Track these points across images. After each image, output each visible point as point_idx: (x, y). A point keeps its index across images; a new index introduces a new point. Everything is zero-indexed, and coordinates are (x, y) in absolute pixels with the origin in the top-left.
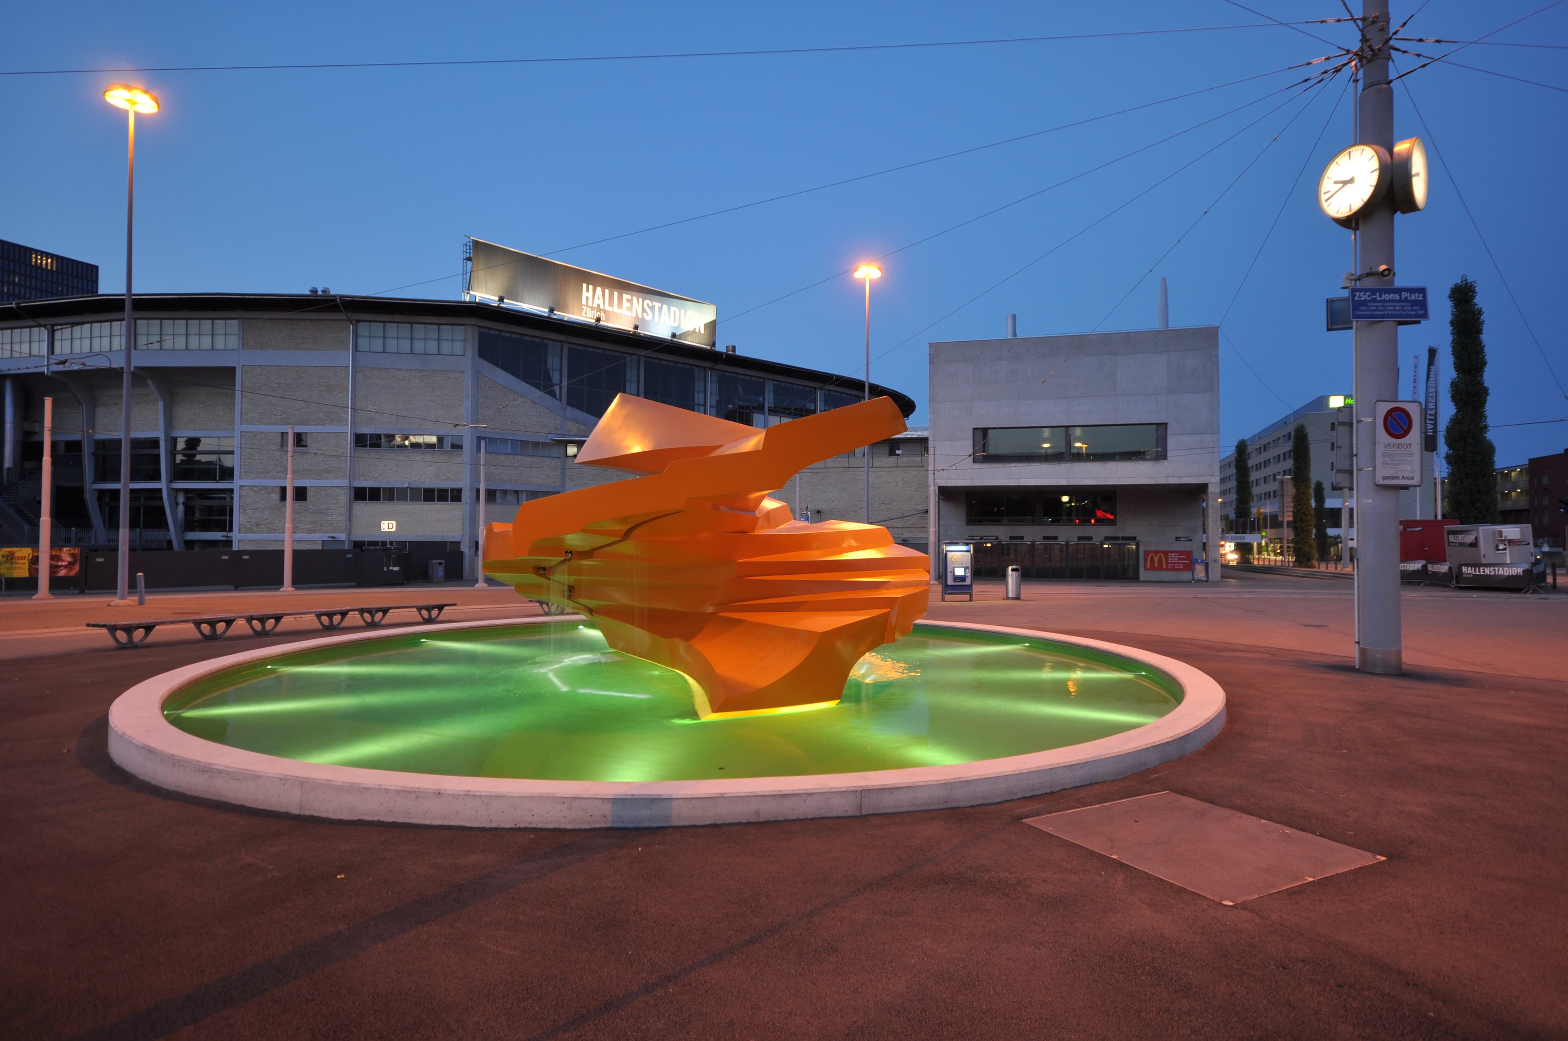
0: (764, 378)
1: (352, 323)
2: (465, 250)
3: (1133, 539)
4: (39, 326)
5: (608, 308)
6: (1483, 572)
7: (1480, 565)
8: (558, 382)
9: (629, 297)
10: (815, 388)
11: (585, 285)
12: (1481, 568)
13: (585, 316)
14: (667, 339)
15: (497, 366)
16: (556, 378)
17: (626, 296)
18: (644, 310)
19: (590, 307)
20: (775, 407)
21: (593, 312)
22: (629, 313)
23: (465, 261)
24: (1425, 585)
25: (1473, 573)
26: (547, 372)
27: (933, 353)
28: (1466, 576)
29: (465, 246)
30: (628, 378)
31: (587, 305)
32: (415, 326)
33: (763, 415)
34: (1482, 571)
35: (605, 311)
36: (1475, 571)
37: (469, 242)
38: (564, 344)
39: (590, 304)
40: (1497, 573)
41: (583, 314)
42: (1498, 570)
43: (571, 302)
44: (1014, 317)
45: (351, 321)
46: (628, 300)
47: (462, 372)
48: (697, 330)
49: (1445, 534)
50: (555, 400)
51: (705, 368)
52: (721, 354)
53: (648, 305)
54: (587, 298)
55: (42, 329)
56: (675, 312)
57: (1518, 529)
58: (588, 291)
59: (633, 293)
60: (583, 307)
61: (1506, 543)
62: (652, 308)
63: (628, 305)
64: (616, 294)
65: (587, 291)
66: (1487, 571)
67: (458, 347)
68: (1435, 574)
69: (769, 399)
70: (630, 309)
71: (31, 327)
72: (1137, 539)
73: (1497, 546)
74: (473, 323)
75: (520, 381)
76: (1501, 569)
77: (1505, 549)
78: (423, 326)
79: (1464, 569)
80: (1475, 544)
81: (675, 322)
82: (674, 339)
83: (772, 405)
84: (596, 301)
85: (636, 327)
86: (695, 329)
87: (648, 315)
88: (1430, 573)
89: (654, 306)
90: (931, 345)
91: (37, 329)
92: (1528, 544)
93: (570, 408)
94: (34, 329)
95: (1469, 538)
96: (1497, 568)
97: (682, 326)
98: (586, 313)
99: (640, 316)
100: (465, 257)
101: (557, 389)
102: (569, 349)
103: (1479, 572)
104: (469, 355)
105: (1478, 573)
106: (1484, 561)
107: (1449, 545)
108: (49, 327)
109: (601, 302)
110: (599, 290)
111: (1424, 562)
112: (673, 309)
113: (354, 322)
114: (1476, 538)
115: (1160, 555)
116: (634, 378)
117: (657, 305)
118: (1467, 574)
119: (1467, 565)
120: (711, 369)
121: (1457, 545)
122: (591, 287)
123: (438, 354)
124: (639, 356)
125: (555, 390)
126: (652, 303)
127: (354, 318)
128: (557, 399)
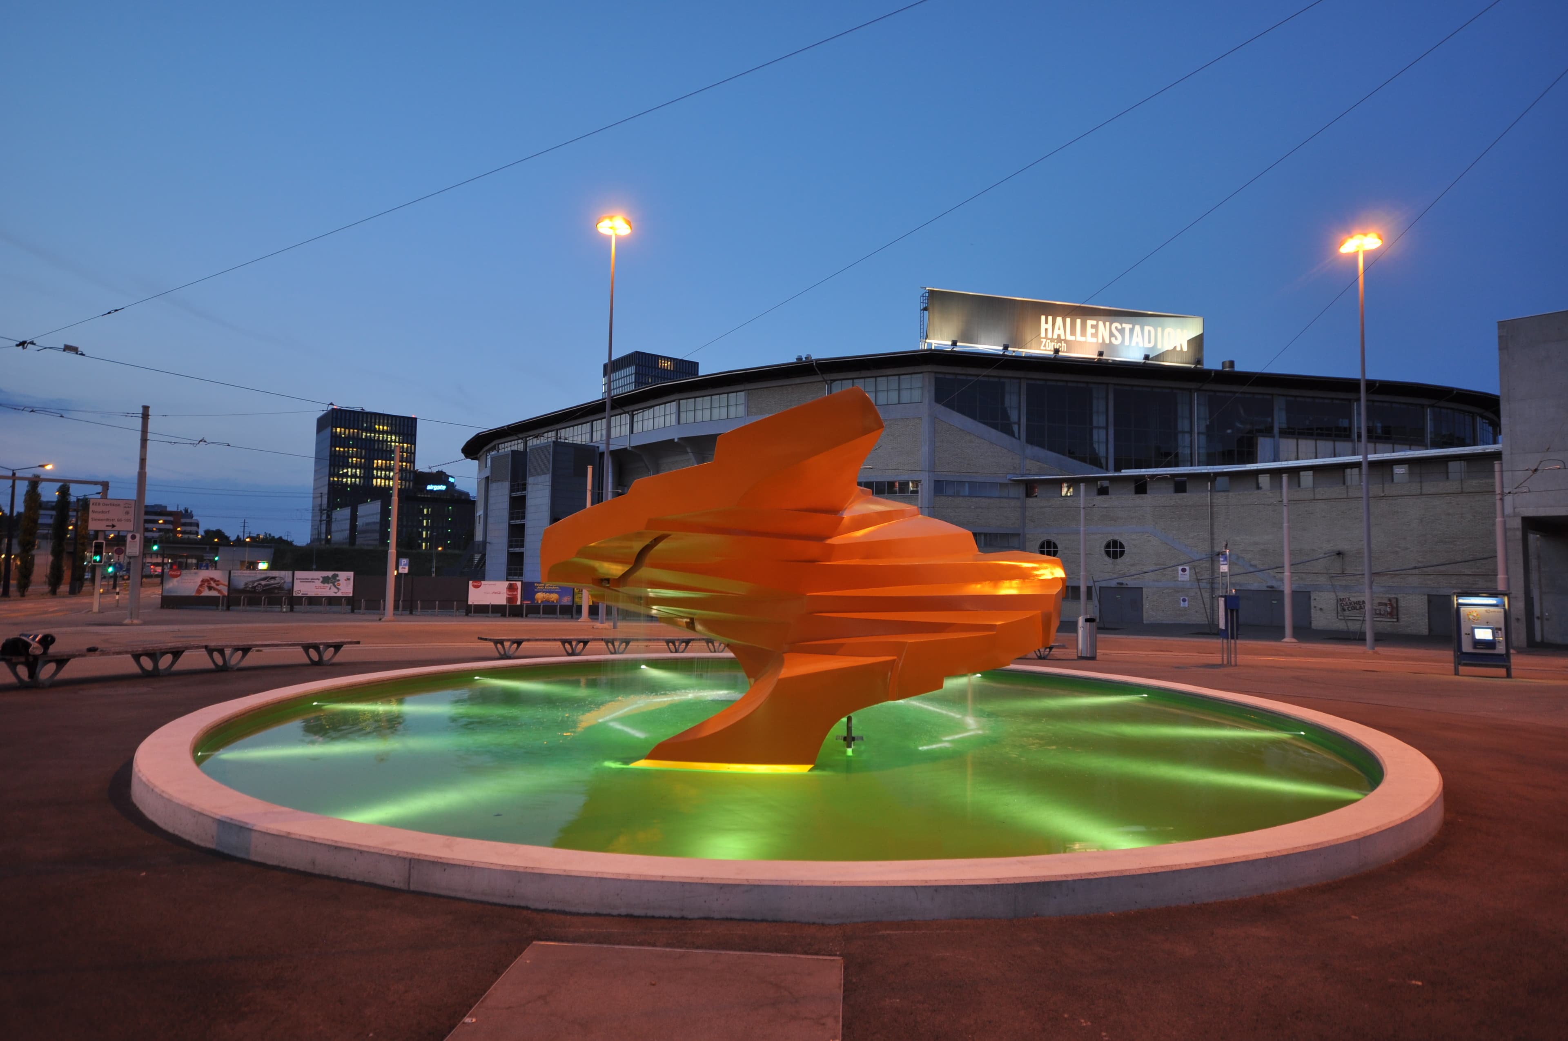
0: (1272, 395)
1: (827, 383)
4: (625, 413)
5: (1069, 337)
8: (1016, 420)
9: (1094, 322)
10: (1350, 400)
11: (1043, 318)
13: (1045, 348)
14: (1140, 363)
15: (953, 409)
16: (1014, 416)
17: (1090, 322)
18: (1111, 335)
19: (1049, 339)
20: (1289, 428)
21: (1053, 344)
22: (1094, 340)
23: (922, 312)
26: (1004, 410)
29: (922, 297)
30: (1095, 409)
31: (1046, 338)
32: (879, 379)
33: (1272, 439)
35: (1065, 341)
37: (926, 292)
38: (1022, 380)
39: (1050, 336)
41: (1042, 348)
43: (1029, 336)
45: (826, 381)
46: (1093, 326)
47: (920, 418)
48: (1178, 349)
50: (1014, 439)
51: (1190, 390)
52: (1209, 372)
53: (1116, 328)
54: (1046, 330)
55: (627, 414)
56: (1149, 332)
58: (1047, 322)
59: (1098, 317)
60: (1042, 340)
62: (1122, 331)
63: (1093, 331)
64: (1078, 321)
65: (1045, 324)
67: (917, 395)
69: (1280, 419)
70: (1095, 335)
71: (620, 414)
74: (929, 370)
75: (976, 423)
78: (885, 378)
81: (1149, 342)
82: (1147, 362)
83: (1284, 426)
84: (1057, 332)
85: (1101, 354)
86: (1175, 347)
87: (1116, 339)
89: (1124, 328)
91: (624, 415)
93: (1030, 446)
94: (622, 416)
97: (1159, 346)
99: (1107, 341)
100: (922, 308)
101: (1015, 428)
102: (1028, 385)
104: (926, 401)
108: (630, 413)
109: (1061, 332)
110: (1059, 319)
112: (1147, 328)
113: (829, 382)
116: (1103, 408)
117: (1127, 327)
120: (1198, 390)
122: (1050, 318)
123: (899, 404)
124: (1107, 384)
125: (1014, 429)
126: (1121, 325)
127: (828, 379)
128: (1016, 438)
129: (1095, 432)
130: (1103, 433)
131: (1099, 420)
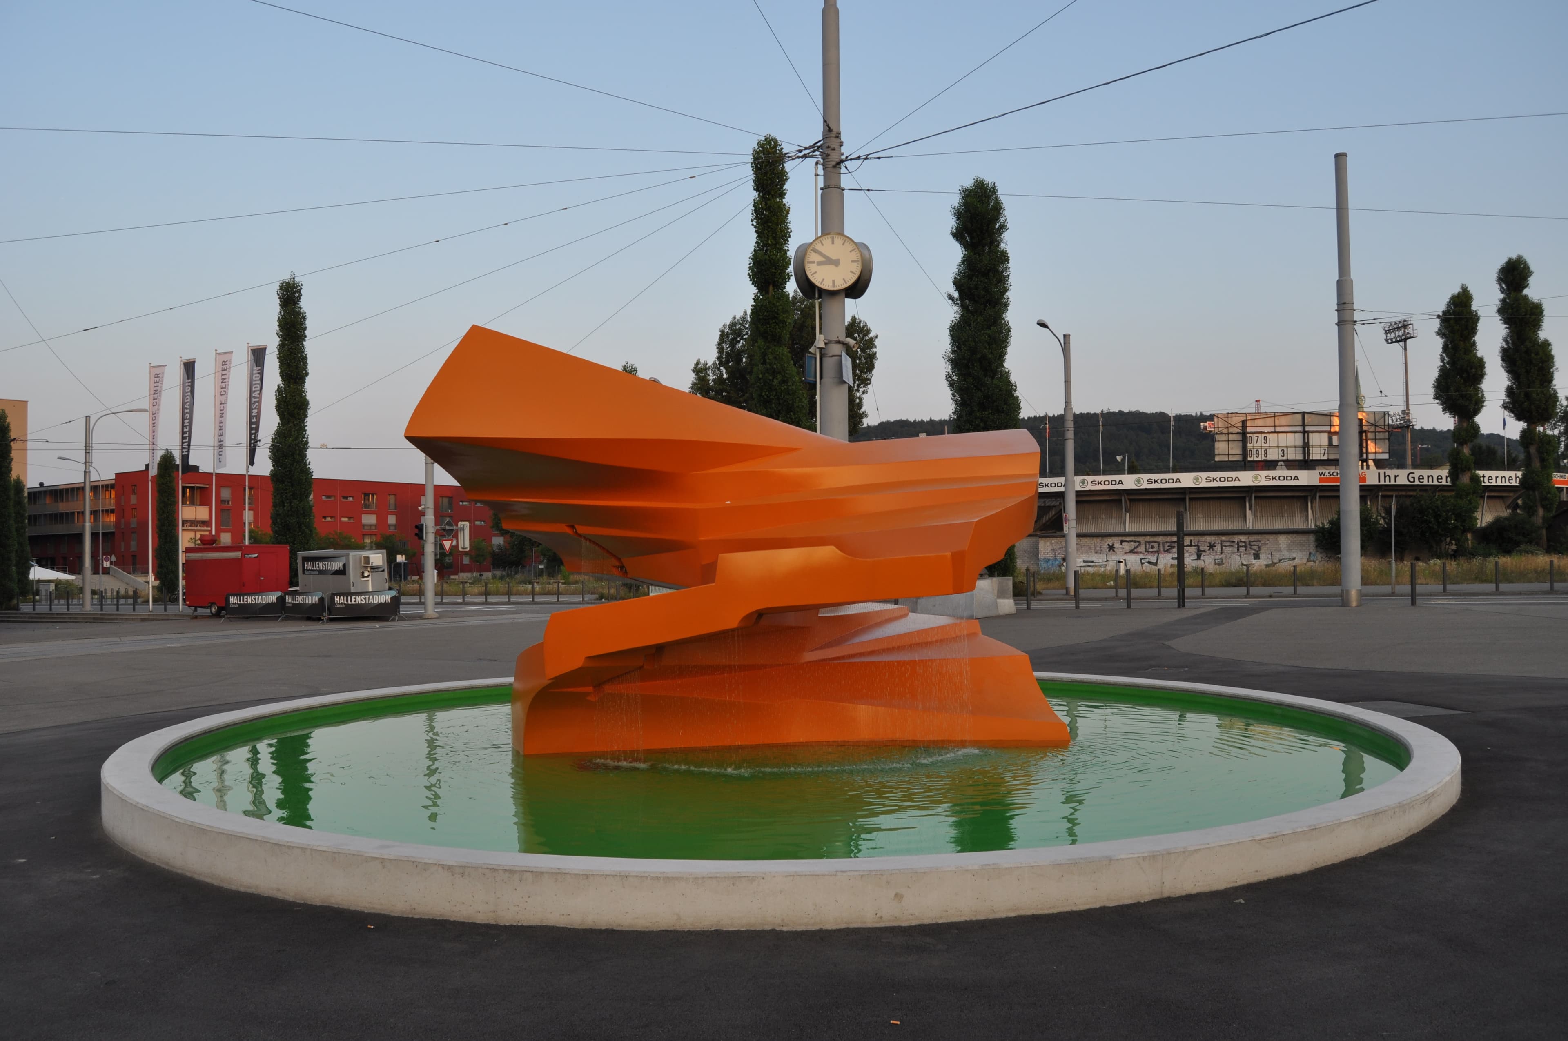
6: (355, 601)
7: (351, 594)
12: (353, 597)
24: (282, 620)
28: (338, 606)
34: (353, 600)
36: (347, 601)
40: (367, 602)
42: (369, 598)
49: (299, 561)
57: (381, 555)
61: (369, 569)
66: (359, 600)
68: (297, 607)
73: (363, 573)
76: (371, 597)
77: (368, 576)
79: (337, 599)
80: (343, 572)
88: (288, 605)
92: (384, 571)
95: (337, 565)
96: (367, 597)
103: (351, 601)
105: (350, 603)
106: (353, 590)
107: (304, 573)
111: (279, 593)
114: (344, 565)
118: (339, 604)
119: (340, 595)
121: (318, 573)
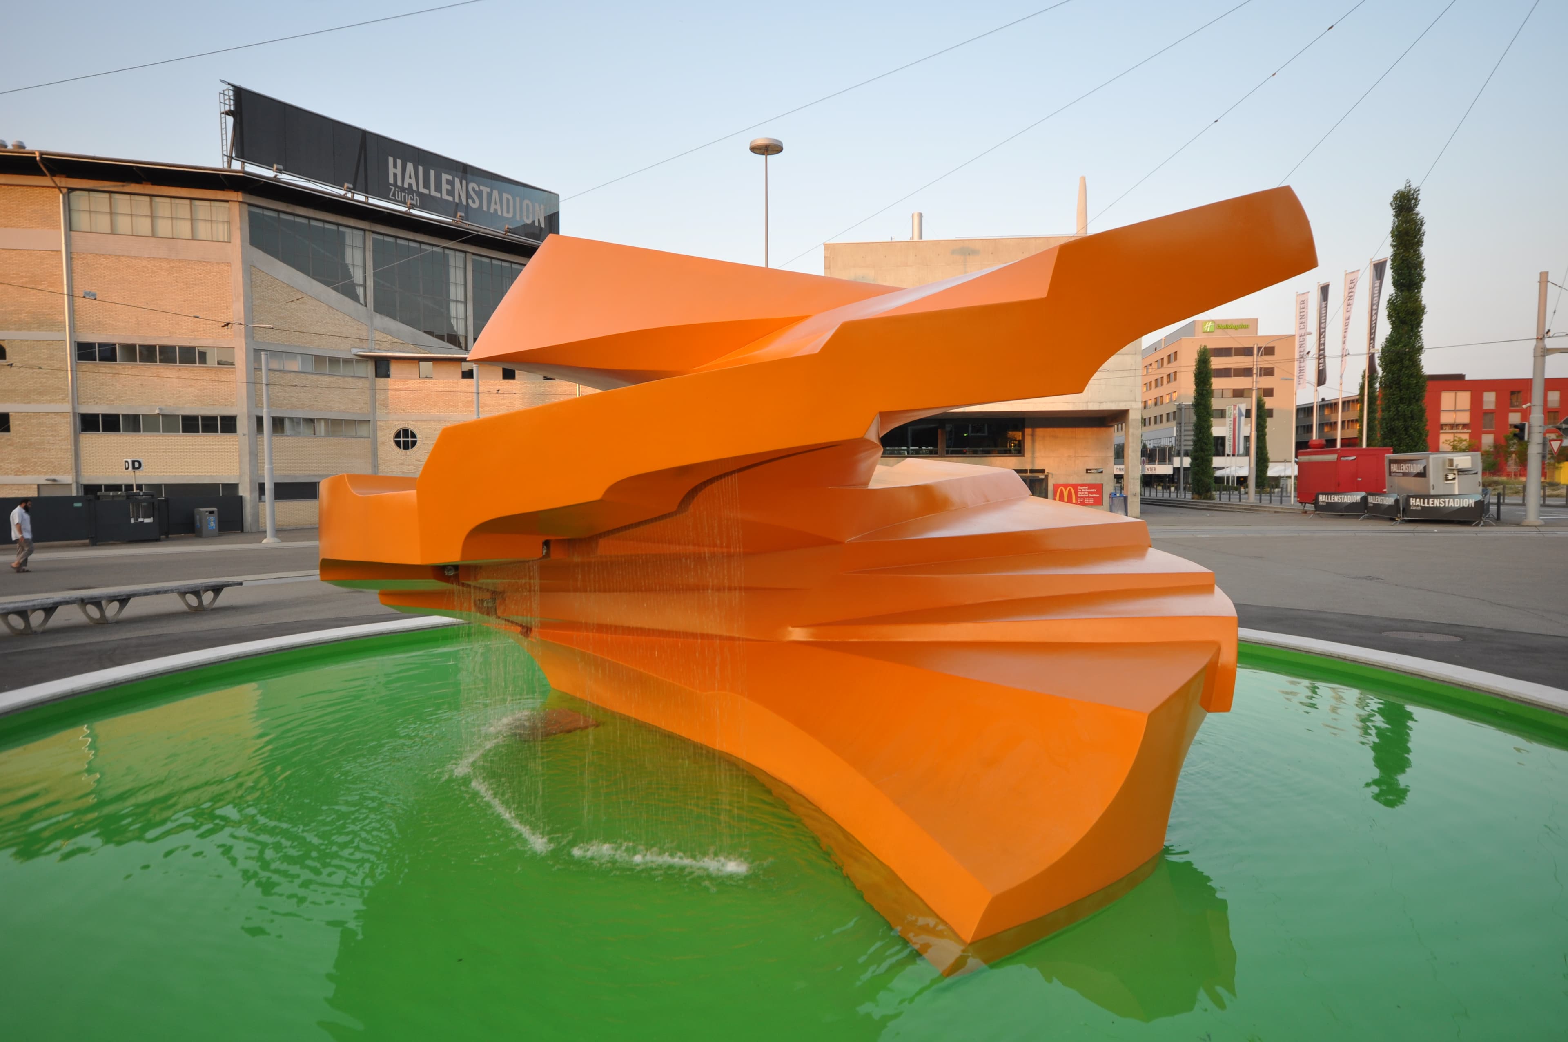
1: (61, 192)
2: (222, 101)
3: (1043, 471)
5: (422, 190)
6: (1432, 504)
7: (1429, 497)
8: (361, 282)
9: (450, 178)
11: (391, 159)
12: (1431, 500)
13: (394, 198)
14: (501, 234)
15: (277, 258)
16: (358, 277)
17: (445, 177)
18: (469, 196)
19: (399, 187)
21: (403, 194)
22: (450, 199)
23: (223, 115)
24: (1364, 518)
25: (1422, 505)
26: (345, 267)
27: (829, 255)
28: (1414, 508)
29: (222, 95)
30: (452, 279)
31: (395, 185)
32: (156, 199)
34: (1431, 502)
35: (419, 193)
36: (1424, 503)
37: (228, 90)
38: (367, 233)
39: (399, 183)
40: (1447, 505)
42: (1449, 502)
43: (374, 179)
44: (921, 216)
45: (59, 188)
46: (448, 182)
47: (229, 264)
48: (537, 224)
49: (1386, 463)
50: (359, 305)
53: (473, 189)
54: (395, 175)
56: (508, 200)
57: (1469, 457)
58: (395, 166)
59: (454, 172)
60: (390, 187)
61: (1456, 472)
62: (479, 194)
63: (449, 187)
64: (432, 172)
66: (1437, 503)
67: (221, 231)
68: (1377, 506)
70: (451, 193)
72: (1046, 472)
73: (1446, 475)
74: (240, 200)
75: (309, 278)
76: (1452, 500)
77: (1454, 479)
78: (168, 200)
79: (1412, 501)
80: (1423, 474)
81: (508, 212)
82: (509, 233)
84: (407, 181)
85: (461, 216)
86: (534, 222)
87: (474, 202)
88: (1370, 505)
89: (482, 191)
90: (827, 247)
92: (1476, 473)
93: (378, 316)
95: (1417, 468)
96: (1447, 500)
97: (518, 217)
98: (394, 195)
99: (464, 203)
100: (223, 110)
101: (360, 291)
102: (374, 240)
103: (1428, 503)
104: (237, 241)
105: (1426, 505)
106: (1432, 492)
107: (1390, 475)
109: (413, 182)
110: (410, 166)
111: (1363, 494)
112: (505, 196)
113: (65, 190)
114: (1425, 468)
115: (1070, 489)
116: (460, 280)
117: (486, 190)
118: (1415, 506)
119: (1416, 497)
121: (1401, 474)
122: (399, 162)
123: (192, 239)
124: (465, 252)
125: (358, 293)
126: (479, 188)
127: (63, 185)
128: (361, 304)
129: (453, 306)
130: (461, 307)
131: (456, 292)
